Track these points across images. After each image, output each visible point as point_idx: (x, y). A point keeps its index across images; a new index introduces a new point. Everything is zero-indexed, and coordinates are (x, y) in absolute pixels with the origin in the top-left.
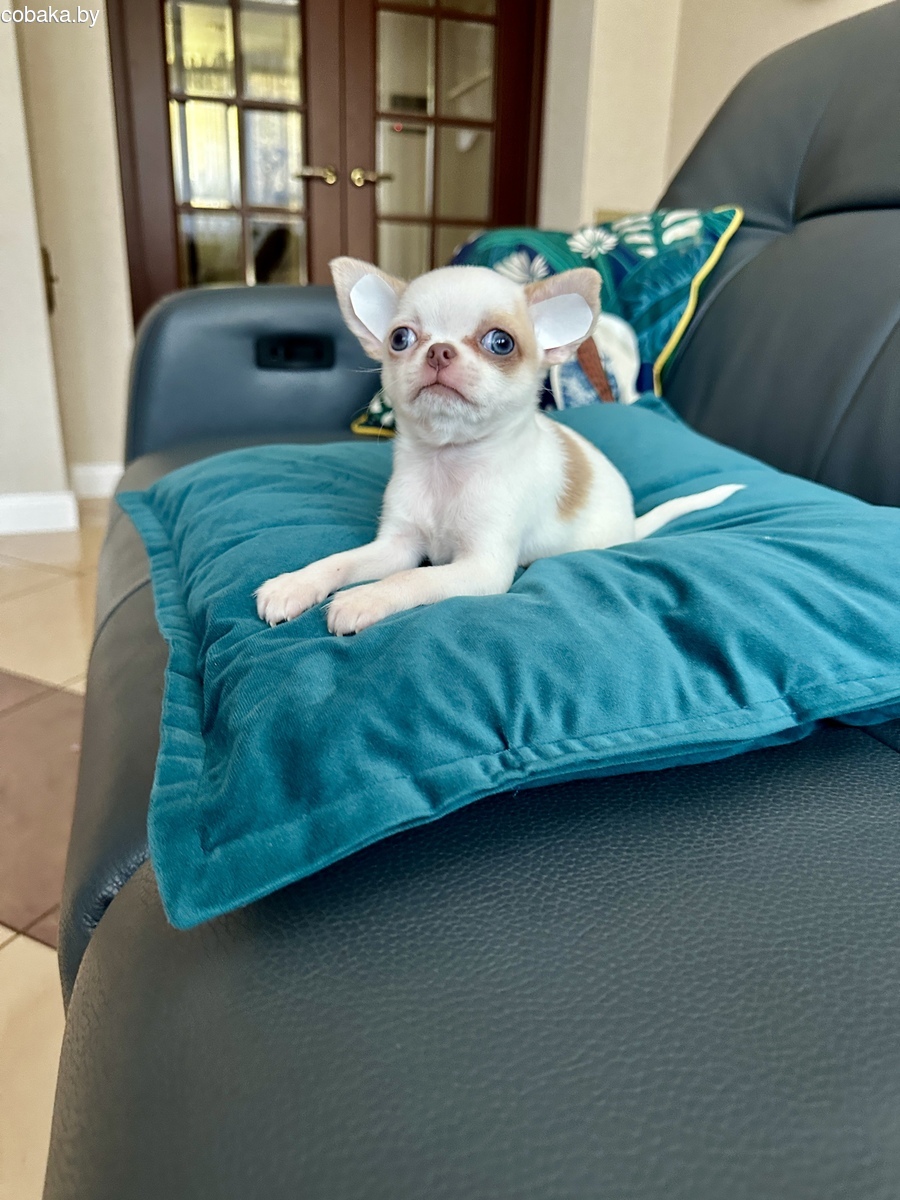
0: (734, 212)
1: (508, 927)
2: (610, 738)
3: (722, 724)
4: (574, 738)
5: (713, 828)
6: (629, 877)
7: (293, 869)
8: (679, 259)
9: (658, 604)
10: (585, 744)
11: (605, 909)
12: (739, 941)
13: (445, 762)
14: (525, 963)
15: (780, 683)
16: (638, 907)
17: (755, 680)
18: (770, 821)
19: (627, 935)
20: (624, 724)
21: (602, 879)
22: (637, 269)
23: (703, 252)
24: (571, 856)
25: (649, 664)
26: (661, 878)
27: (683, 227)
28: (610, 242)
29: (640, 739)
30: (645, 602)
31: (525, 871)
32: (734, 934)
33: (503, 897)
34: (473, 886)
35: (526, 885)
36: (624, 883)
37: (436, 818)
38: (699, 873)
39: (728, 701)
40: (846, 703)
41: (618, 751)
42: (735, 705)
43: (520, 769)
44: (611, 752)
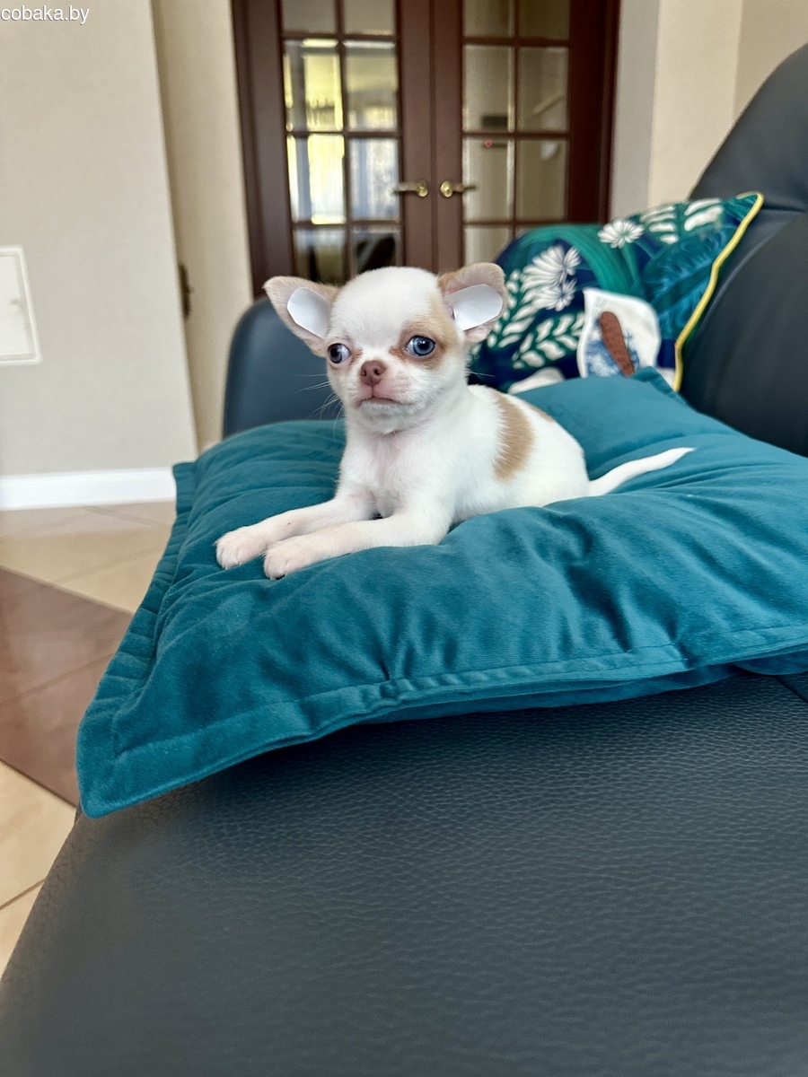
0: (756, 197)
1: (360, 837)
2: (486, 674)
3: (601, 665)
4: (452, 673)
5: (584, 762)
6: (485, 800)
7: (181, 774)
8: (703, 243)
9: (565, 555)
10: (462, 679)
11: (451, 828)
12: (562, 866)
13: (328, 689)
14: (361, 869)
15: (671, 629)
16: (482, 828)
17: (642, 626)
18: (641, 759)
19: (460, 852)
20: (502, 661)
21: (461, 801)
22: (658, 255)
23: (724, 236)
24: (442, 779)
25: (536, 607)
26: (514, 803)
27: (706, 214)
28: (637, 231)
29: (516, 675)
30: (552, 554)
31: (395, 790)
33: (367, 811)
34: (345, 801)
35: (391, 802)
36: (479, 805)
37: (314, 738)
38: (552, 801)
39: (613, 645)
40: (737, 650)
41: (489, 685)
42: (618, 648)
43: (394, 697)
44: (482, 686)
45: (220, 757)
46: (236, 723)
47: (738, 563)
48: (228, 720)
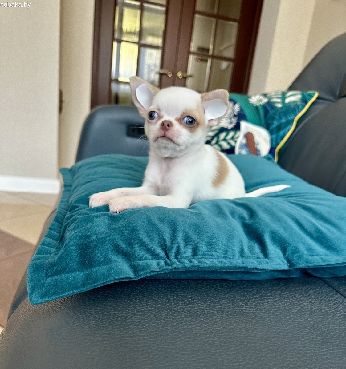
0: (315, 94)
1: (154, 319)
2: (209, 261)
3: (256, 262)
4: (195, 259)
5: (246, 300)
6: (206, 310)
8: (292, 109)
9: (242, 218)
10: (199, 262)
11: (193, 319)
12: (241, 337)
13: (143, 260)
14: (156, 331)
15: (284, 252)
16: (206, 320)
17: (273, 249)
18: (269, 301)
19: (198, 328)
20: (216, 256)
21: (196, 310)
22: (274, 111)
23: (300, 107)
24: (187, 301)
25: (231, 237)
26: (219, 312)
27: (294, 97)
28: (265, 100)
29: (221, 262)
30: (237, 217)
31: (168, 303)
32: (240, 334)
33: (156, 310)
34: (146, 305)
35: (166, 307)
36: (204, 312)
37: (136, 279)
38: (234, 313)
39: (261, 255)
40: (310, 263)
41: (210, 265)
42: (263, 257)
43: (171, 266)
44: (208, 265)
45: (95, 283)
46: (103, 269)
47: (313, 229)
48: (99, 267)
